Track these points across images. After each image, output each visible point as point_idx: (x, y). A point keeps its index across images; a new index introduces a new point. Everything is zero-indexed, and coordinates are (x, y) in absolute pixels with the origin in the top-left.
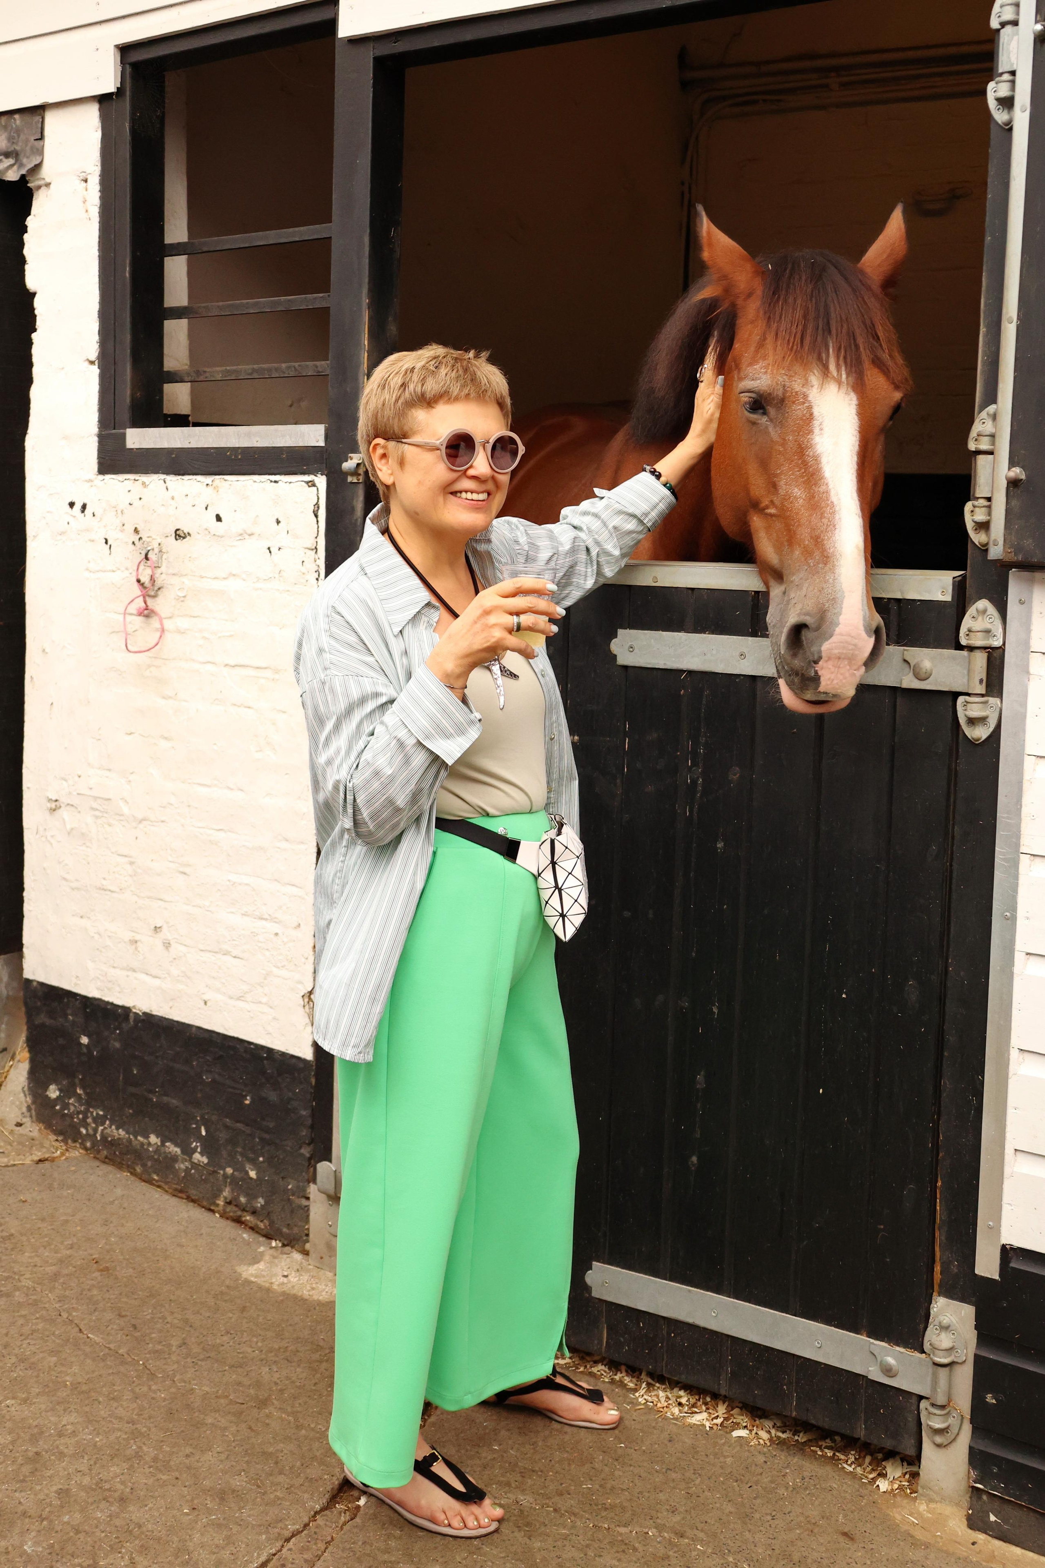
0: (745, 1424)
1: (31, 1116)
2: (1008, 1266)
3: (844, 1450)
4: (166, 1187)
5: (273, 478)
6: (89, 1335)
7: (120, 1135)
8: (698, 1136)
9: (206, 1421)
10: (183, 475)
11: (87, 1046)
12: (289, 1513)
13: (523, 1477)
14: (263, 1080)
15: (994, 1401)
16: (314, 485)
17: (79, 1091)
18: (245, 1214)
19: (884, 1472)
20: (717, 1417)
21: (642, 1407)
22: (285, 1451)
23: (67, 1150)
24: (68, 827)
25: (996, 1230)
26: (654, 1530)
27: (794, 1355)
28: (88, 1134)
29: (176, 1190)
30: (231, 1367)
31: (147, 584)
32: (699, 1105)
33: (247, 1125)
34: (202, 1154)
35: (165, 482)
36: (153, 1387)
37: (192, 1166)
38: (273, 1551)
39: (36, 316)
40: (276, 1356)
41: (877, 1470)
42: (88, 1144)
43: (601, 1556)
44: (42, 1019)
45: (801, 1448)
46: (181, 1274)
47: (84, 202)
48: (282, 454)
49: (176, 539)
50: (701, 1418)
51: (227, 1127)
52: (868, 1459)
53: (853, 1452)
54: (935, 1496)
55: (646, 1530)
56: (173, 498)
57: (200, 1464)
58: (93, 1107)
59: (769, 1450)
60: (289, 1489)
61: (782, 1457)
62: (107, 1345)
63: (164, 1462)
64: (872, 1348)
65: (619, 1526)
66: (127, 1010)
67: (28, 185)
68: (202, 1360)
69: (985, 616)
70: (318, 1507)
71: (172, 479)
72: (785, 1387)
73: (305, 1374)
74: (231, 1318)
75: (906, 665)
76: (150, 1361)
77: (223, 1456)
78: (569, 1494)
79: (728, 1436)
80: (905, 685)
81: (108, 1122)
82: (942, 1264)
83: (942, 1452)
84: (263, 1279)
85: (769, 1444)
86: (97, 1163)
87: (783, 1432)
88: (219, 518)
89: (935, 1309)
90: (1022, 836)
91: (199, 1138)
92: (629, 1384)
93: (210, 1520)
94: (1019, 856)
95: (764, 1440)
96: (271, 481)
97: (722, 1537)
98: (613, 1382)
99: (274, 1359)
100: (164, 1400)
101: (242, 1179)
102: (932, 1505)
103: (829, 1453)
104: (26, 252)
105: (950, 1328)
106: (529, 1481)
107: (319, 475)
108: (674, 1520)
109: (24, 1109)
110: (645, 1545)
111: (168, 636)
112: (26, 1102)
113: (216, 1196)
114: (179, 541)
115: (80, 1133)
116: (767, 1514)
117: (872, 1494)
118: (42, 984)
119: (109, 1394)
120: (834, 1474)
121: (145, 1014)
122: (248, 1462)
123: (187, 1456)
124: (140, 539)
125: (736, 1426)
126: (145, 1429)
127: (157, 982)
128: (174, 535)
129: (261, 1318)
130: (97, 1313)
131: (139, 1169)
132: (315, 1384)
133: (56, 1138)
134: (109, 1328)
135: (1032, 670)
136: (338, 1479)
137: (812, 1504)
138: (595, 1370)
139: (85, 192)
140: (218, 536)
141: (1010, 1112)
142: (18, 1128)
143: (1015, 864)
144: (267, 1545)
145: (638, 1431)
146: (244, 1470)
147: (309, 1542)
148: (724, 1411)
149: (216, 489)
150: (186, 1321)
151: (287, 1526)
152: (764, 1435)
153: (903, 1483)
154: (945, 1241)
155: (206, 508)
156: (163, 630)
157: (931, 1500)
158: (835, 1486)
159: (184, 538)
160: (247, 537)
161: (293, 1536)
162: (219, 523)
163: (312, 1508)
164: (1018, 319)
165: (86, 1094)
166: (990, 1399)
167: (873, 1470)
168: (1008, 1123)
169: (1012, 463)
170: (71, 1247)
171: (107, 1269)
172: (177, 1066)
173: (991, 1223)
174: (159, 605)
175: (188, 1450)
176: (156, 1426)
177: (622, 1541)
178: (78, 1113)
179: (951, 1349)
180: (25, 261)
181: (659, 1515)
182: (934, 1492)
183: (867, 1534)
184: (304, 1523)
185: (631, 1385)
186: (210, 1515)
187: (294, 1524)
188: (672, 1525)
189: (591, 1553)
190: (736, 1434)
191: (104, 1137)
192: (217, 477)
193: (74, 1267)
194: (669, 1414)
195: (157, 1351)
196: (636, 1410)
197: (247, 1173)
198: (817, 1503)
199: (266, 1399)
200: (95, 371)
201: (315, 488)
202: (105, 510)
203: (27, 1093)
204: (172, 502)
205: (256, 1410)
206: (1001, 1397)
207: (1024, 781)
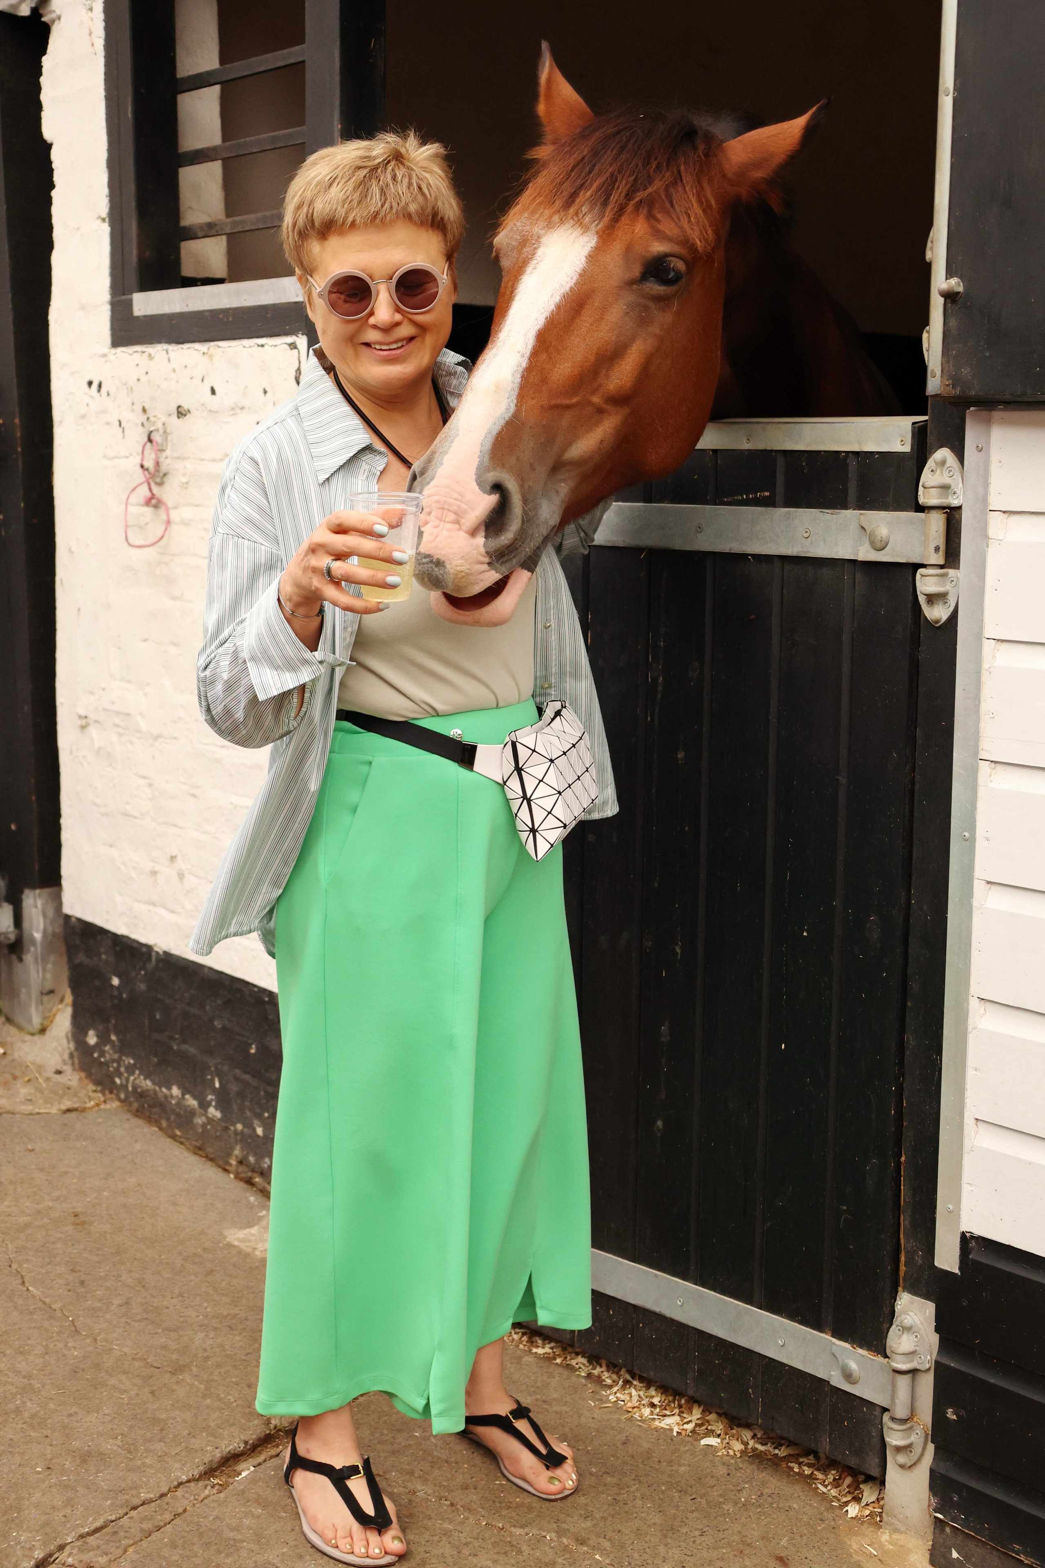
0: (719, 1432)
1: (73, 1064)
2: (968, 1257)
3: (824, 1469)
4: (187, 1143)
5: (260, 341)
6: (30, 1288)
7: (147, 1085)
8: (663, 1097)
9: (109, 1383)
10: (183, 343)
11: (118, 988)
12: (148, 1481)
13: (432, 1467)
14: (266, 1027)
15: (955, 1417)
16: (296, 348)
17: (113, 1038)
18: (255, 1175)
19: (860, 1496)
20: (688, 1423)
21: (610, 1405)
22: (178, 1419)
23: (105, 1102)
24: (97, 745)
25: (955, 1215)
26: (553, 1535)
27: (760, 1354)
28: (121, 1085)
29: (196, 1147)
30: (168, 1329)
31: (152, 469)
32: (664, 1060)
33: (253, 1076)
34: (216, 1108)
35: (167, 353)
36: (70, 1345)
37: (208, 1121)
38: (113, 1518)
39: (53, 170)
40: (221, 1322)
41: (853, 1493)
42: (122, 1096)
43: (475, 1555)
44: (81, 958)
45: (775, 1463)
46: (160, 1233)
47: (90, 34)
48: (267, 313)
49: (179, 418)
50: (672, 1422)
51: (237, 1079)
52: (848, 1481)
53: (833, 1472)
54: (900, 1525)
55: (544, 1534)
56: (174, 371)
57: (79, 1425)
58: (125, 1055)
59: (736, 1462)
60: (161, 1458)
61: (749, 1469)
62: (43, 1299)
63: (42, 1419)
64: (834, 1348)
65: (515, 1526)
66: (149, 948)
67: (43, 19)
68: (136, 1321)
69: (945, 468)
70: (184, 1478)
71: (173, 348)
72: (750, 1390)
73: (241, 1343)
74: (191, 1281)
75: (863, 531)
76: (81, 1318)
77: (108, 1418)
78: (475, 1489)
79: (695, 1443)
80: (861, 558)
81: (137, 1072)
82: (907, 1253)
83: (907, 1474)
84: (247, 1244)
85: (739, 1455)
86: (129, 1116)
87: (763, 1445)
88: (213, 392)
89: (899, 1307)
90: (981, 739)
91: (214, 1091)
92: (606, 1380)
93: (59, 1481)
94: (977, 764)
95: (734, 1451)
96: (258, 346)
97: (629, 1549)
98: (589, 1376)
99: (215, 1325)
100: (75, 1357)
101: (250, 1137)
102: (895, 1536)
103: (807, 1471)
104: (43, 97)
105: (914, 1330)
106: (437, 1471)
107: (300, 335)
108: (583, 1525)
109: (66, 1056)
110: (533, 1549)
111: (175, 529)
112: (69, 1048)
113: (229, 1154)
114: (181, 419)
115: (114, 1083)
116: (696, 1529)
117: (837, 1519)
118: (79, 920)
119: (20, 1347)
120: (801, 1494)
121: (165, 953)
122: (131, 1427)
123: (70, 1415)
124: (148, 418)
125: (710, 1433)
126: (39, 1385)
127: (172, 918)
128: (176, 412)
129: (224, 1283)
130: (49, 1266)
131: (164, 1124)
132: (247, 1354)
133: (94, 1088)
134: (55, 1282)
135: (991, 533)
136: (222, 1452)
137: (758, 1524)
138: (573, 1362)
139: (91, 23)
140: (213, 412)
141: (970, 1073)
142: (58, 1076)
143: (974, 772)
144: (108, 1510)
145: (592, 1430)
146: (122, 1434)
147: (156, 1512)
148: (699, 1416)
149: (211, 357)
150: (141, 1281)
151: (140, 1493)
152: (738, 1446)
153: (876, 1510)
154: (909, 1226)
155: (203, 380)
156: (168, 522)
157: (896, 1531)
158: (795, 1506)
159: (185, 415)
160: (238, 411)
161: (143, 1504)
162: (213, 396)
163: (177, 1478)
164: (955, 89)
165: (120, 1040)
166: (951, 1414)
167: (849, 1492)
168: (968, 1086)
169: (950, 274)
170: (57, 1199)
171: (84, 1223)
172: (193, 1011)
173: (951, 1207)
174: (168, 493)
175: (73, 1409)
176: (52, 1383)
177: (510, 1542)
178: (113, 1061)
179: (913, 1353)
180: (42, 107)
181: (569, 1519)
182: (899, 1520)
183: (808, 1561)
184: (161, 1492)
185: (609, 1381)
186: (63, 1475)
187: (149, 1492)
188: (576, 1531)
189: (466, 1551)
190: (704, 1442)
191: (135, 1088)
192: (212, 344)
193: (50, 1219)
194: (637, 1416)
195: (93, 1309)
196: (601, 1408)
197: (254, 1130)
198: (765, 1522)
199: (185, 1366)
200: (106, 229)
201: (296, 351)
202: (118, 388)
203: (70, 1038)
204: (173, 375)
205: (168, 1375)
206: (963, 1413)
207: (983, 671)
